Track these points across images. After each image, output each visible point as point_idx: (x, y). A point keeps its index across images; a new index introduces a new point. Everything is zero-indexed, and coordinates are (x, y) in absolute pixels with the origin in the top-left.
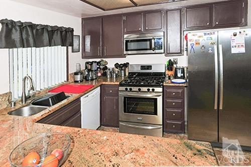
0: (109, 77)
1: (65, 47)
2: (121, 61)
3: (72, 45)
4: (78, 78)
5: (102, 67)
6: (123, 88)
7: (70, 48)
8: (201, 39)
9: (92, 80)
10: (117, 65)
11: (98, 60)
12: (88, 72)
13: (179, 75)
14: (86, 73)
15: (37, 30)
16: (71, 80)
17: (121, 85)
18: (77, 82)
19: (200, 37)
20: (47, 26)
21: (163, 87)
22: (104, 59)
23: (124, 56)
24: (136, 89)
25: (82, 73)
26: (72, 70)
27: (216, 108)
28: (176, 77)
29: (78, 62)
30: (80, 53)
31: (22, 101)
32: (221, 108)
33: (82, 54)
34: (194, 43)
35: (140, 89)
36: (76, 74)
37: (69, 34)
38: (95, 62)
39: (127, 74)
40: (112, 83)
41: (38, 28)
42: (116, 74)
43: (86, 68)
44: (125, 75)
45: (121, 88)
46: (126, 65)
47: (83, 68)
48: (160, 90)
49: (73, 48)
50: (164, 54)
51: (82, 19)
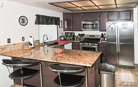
0: (76, 39)
1: (56, 25)
2: (81, 33)
3: (59, 24)
4: (62, 38)
5: (72, 35)
6: (82, 44)
7: (58, 26)
8: (111, 25)
9: (68, 40)
10: (79, 35)
11: (71, 32)
12: (67, 37)
13: (106, 40)
14: (66, 37)
15: (47, 18)
16: (59, 39)
17: (81, 42)
18: (62, 40)
19: (111, 24)
20: (50, 17)
21: (98, 43)
22: (73, 32)
23: (82, 31)
24: (87, 44)
25: (64, 37)
26: (60, 35)
27: (117, 51)
28: (104, 40)
29: (62, 32)
30: (63, 28)
31: (43, 44)
32: (119, 51)
33: (64, 29)
34: (109, 26)
35: (88, 44)
36: (61, 37)
37: (58, 20)
38: (69, 33)
39: (84, 39)
40: (77, 41)
41: (47, 17)
42: (79, 38)
43: (66, 35)
44: (83, 39)
45: (81, 43)
46: (83, 35)
47: (64, 35)
48: (97, 44)
49: (59, 26)
50: (99, 31)
51: (63, 14)
